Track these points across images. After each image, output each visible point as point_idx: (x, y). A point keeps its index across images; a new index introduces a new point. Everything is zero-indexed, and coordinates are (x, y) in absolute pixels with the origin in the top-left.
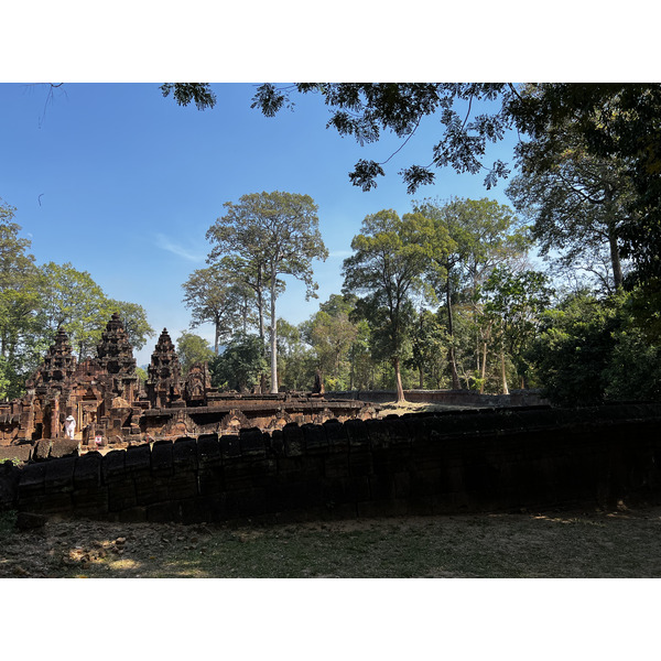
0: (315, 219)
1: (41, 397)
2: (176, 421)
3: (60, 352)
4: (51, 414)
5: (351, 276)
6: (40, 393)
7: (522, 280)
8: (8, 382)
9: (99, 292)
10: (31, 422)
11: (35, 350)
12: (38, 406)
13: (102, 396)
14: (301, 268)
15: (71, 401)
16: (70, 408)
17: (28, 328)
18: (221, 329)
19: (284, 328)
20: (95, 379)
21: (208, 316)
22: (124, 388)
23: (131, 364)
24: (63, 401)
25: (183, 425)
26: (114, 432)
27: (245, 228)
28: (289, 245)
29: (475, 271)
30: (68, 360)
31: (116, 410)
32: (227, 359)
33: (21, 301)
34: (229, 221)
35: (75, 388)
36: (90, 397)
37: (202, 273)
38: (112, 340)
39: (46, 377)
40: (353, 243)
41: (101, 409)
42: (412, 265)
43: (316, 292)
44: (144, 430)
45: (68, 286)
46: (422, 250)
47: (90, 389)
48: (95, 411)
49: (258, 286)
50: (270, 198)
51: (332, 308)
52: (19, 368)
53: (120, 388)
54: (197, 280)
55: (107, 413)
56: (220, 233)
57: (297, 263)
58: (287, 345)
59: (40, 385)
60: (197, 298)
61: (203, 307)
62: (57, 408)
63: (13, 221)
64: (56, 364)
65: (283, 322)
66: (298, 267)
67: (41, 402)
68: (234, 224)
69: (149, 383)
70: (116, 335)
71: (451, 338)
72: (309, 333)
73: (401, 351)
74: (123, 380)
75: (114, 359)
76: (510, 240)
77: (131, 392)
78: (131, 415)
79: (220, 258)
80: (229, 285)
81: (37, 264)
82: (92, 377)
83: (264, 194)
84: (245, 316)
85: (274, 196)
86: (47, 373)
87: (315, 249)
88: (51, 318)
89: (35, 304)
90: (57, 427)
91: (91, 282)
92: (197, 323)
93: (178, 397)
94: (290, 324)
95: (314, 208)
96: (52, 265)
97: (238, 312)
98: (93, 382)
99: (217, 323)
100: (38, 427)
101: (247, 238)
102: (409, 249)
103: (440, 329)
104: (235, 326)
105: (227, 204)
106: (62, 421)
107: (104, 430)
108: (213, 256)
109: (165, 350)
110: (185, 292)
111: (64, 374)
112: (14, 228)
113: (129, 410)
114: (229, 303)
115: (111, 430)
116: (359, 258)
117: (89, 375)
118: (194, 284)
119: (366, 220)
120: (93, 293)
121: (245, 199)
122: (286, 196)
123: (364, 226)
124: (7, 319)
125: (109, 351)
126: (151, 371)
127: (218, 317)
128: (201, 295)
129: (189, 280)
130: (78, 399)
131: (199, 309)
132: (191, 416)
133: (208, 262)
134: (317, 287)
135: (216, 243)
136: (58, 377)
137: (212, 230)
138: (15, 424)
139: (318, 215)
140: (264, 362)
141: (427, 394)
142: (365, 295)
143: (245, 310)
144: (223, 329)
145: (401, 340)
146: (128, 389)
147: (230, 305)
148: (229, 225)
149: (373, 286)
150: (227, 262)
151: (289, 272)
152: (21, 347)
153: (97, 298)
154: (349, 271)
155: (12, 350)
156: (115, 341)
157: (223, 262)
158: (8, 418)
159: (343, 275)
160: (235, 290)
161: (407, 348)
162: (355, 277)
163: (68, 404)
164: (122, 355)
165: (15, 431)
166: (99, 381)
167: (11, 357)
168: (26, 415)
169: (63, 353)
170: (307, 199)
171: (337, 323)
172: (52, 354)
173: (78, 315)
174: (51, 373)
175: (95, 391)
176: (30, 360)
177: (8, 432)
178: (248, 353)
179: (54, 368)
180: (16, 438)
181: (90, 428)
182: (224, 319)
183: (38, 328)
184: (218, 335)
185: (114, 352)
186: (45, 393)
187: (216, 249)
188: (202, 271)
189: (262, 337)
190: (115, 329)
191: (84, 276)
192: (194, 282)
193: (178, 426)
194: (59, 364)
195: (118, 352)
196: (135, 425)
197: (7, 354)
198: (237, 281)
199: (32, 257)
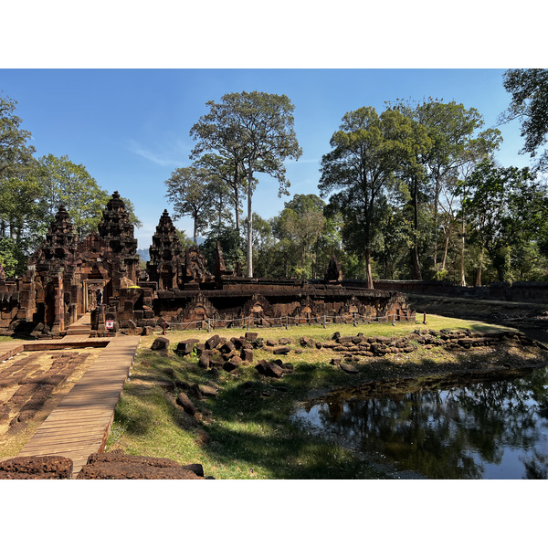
0: (291, 119)
1: (42, 273)
2: (195, 306)
3: (62, 230)
4: (55, 293)
5: (328, 172)
6: (41, 269)
7: (503, 177)
8: (17, 262)
9: (93, 184)
10: (32, 301)
11: (40, 234)
12: (40, 284)
13: (109, 275)
14: (275, 167)
15: (76, 279)
16: (75, 287)
18: (199, 223)
19: (258, 223)
20: (101, 257)
21: (188, 210)
22: (126, 268)
23: (133, 244)
24: (67, 278)
25: (202, 310)
26: (125, 316)
27: (227, 126)
28: (264, 144)
29: (438, 173)
30: (70, 238)
31: (125, 290)
32: (208, 247)
33: (24, 189)
34: (212, 118)
35: (79, 265)
36: (96, 275)
38: (114, 219)
39: (48, 255)
40: (332, 140)
41: (109, 289)
42: (388, 162)
43: (288, 189)
44: (157, 314)
45: (65, 177)
46: (402, 146)
47: (95, 267)
49: (234, 183)
50: (249, 97)
51: (296, 206)
52: (26, 250)
53: (122, 268)
54: (178, 178)
55: (116, 294)
56: (203, 131)
57: (271, 162)
58: (259, 237)
59: (42, 262)
60: (178, 194)
61: (183, 202)
62: (61, 287)
63: (14, 114)
64: (58, 242)
65: (257, 216)
66: (272, 166)
67: (42, 279)
68: (216, 123)
69: (152, 264)
70: (116, 217)
71: (417, 233)
72: (278, 228)
73: (374, 244)
74: (126, 260)
75: (116, 239)
76: (473, 143)
77: (134, 272)
78: (142, 296)
79: (202, 154)
80: (205, 183)
81: (36, 156)
82: (98, 253)
83: (244, 93)
84: (220, 211)
85: (253, 95)
86: (49, 250)
87: (289, 147)
88: (51, 206)
89: (37, 192)
90: (61, 308)
91: (85, 176)
92: (178, 216)
93: (191, 278)
95: (291, 108)
96: (51, 157)
97: (213, 208)
98: (99, 260)
99: (195, 216)
100: (39, 306)
101: (227, 136)
102: (390, 145)
103: (407, 224)
104: (211, 221)
105: (210, 103)
106: (66, 302)
107: (115, 313)
108: (195, 152)
109: (166, 232)
110: (167, 188)
111: (67, 252)
112: (15, 121)
113: (139, 291)
114: (205, 199)
115: (121, 313)
116: (337, 154)
117: (95, 251)
118: (176, 182)
119: (345, 117)
120: (88, 184)
121: (225, 98)
122: (266, 96)
123: (343, 123)
124: (13, 206)
125: (111, 231)
126: (151, 251)
127: (197, 212)
128: (181, 191)
129: (171, 177)
130: (83, 277)
131: (179, 204)
132: (210, 299)
133: (191, 158)
134: (289, 185)
135: (199, 140)
136: (60, 254)
137: (195, 127)
138: (14, 303)
139: (294, 114)
140: (240, 252)
141: (397, 284)
142: (340, 191)
143: (220, 206)
144: (200, 222)
145: (374, 234)
146: (130, 270)
147: (207, 201)
148: (212, 123)
149: (349, 183)
150: (207, 160)
151: (262, 170)
152: (26, 231)
153: (92, 189)
154: (327, 166)
155: (19, 234)
156: (116, 220)
157: (204, 159)
158: (6, 296)
159: (321, 170)
160: (211, 187)
161: (380, 241)
162: (332, 175)
163: (73, 282)
164: (124, 235)
165: (15, 310)
166: (105, 258)
167: (18, 240)
168: (26, 293)
169: (65, 231)
170: (283, 100)
171: (304, 218)
172: (54, 232)
173: (76, 204)
174: (53, 249)
175: (101, 269)
176: (34, 243)
177: (6, 312)
178: (228, 241)
179: (55, 246)
180: (15, 318)
181: (100, 311)
182: (202, 214)
183: (40, 214)
184: (196, 227)
185: (116, 231)
186: (47, 269)
187: (199, 145)
188: (183, 170)
189: (238, 229)
190: (116, 208)
191: (79, 168)
192: (175, 179)
193: (197, 310)
194: (61, 242)
195: (120, 231)
196: (148, 308)
197: (15, 236)
198: (213, 179)
199: (33, 148)
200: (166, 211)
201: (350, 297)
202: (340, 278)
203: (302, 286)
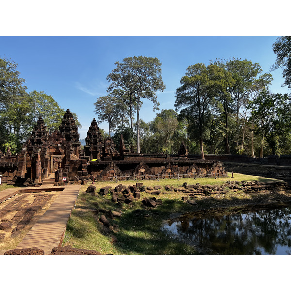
0: (160, 70)
1: (30, 152)
2: (109, 169)
3: (40, 129)
4: (36, 162)
5: (179, 98)
6: (29, 150)
7: (273, 99)
8: (17, 146)
9: (56, 105)
10: (24, 167)
11: (29, 132)
12: (29, 157)
13: (65, 153)
15: (47, 155)
16: (47, 159)
17: (25, 121)
18: (112, 125)
19: (142, 125)
20: (60, 143)
21: (106, 118)
22: (73, 149)
23: (77, 136)
24: (43, 154)
25: (113, 171)
26: (73, 174)
27: (126, 74)
28: (146, 83)
29: (238, 97)
30: (44, 134)
31: (73, 161)
32: (116, 138)
33: (21, 108)
34: (118, 71)
35: (49, 148)
36: (57, 153)
37: (103, 98)
39: (33, 142)
40: (181, 81)
41: (64, 160)
42: (211, 92)
43: (158, 107)
44: (90, 173)
45: (42, 103)
46: (219, 83)
47: (57, 149)
48: (60, 161)
49: (130, 104)
50: (138, 59)
51: (163, 116)
52: (21, 140)
53: (71, 149)
54: (101, 102)
55: (68, 163)
56: (114, 77)
57: (149, 93)
58: (143, 132)
59: (30, 146)
60: (100, 110)
61: (103, 114)
62: (40, 159)
63: (16, 70)
64: (38, 135)
65: (142, 121)
66: (150, 95)
67: (30, 155)
68: (120, 73)
69: (87, 147)
70: (68, 122)
71: (228, 129)
72: (153, 127)
73: (204, 135)
74: (73, 145)
75: (68, 134)
76: (257, 81)
77: (77, 151)
78: (82, 164)
79: (113, 89)
80: (115, 104)
81: (27, 91)
82: (59, 141)
83: (135, 57)
84: (122, 119)
85: (140, 58)
86: (33, 140)
87: (158, 85)
88: (35, 117)
89: (28, 110)
90: (40, 170)
91: (52, 101)
92: (101, 122)
93: (107, 154)
94: (145, 122)
95: (160, 65)
96: (35, 92)
97: (119, 117)
98: (59, 145)
99: (109, 121)
100: (28, 169)
101: (126, 80)
102: (212, 83)
103: (222, 124)
104: (118, 124)
105: (117, 63)
106: (42, 167)
107: (67, 173)
108: (110, 89)
109: (94, 130)
110: (95, 107)
111: (43, 141)
112: (17, 73)
113: (80, 161)
114: (115, 112)
115: (71, 173)
116: (184, 88)
117: (57, 140)
118: (99, 104)
119: (188, 69)
120: (54, 105)
121: (125, 60)
122: (146, 59)
123: (187, 72)
124: (15, 117)
125: (66, 130)
126: (87, 140)
127: (110, 119)
128: (102, 108)
129: (97, 101)
130: (51, 154)
131: (101, 115)
132: (118, 165)
133: (107, 91)
134: (159, 105)
135: (111, 82)
136: (39, 142)
137: (109, 75)
138: (15, 168)
139: (161, 68)
140: (133, 140)
141: (217, 156)
142: (186, 107)
143: (123, 116)
145: (204, 130)
146: (75, 150)
147: (116, 113)
148: (118, 73)
149: (191, 103)
150: (115, 92)
151: (145, 97)
152: (22, 130)
153: (56, 108)
154: (179, 94)
155: (18, 131)
156: (68, 124)
157: (114, 92)
158: (11, 164)
159: (176, 97)
160: (118, 106)
161: (207, 133)
162: (181, 99)
163: (46, 157)
164: (72, 131)
165: (15, 172)
166: (62, 144)
167: (18, 134)
168: (21, 162)
169: (42, 130)
170: (155, 60)
171: (167, 122)
172: (36, 130)
173: (48, 116)
174: (35, 140)
175: (60, 149)
176: (26, 136)
177: (11, 172)
178: (127, 134)
179: (37, 138)
180: (16, 176)
181: (60, 172)
182: (113, 120)
183: (29, 121)
184: (110, 127)
185: (68, 130)
186: (32, 150)
187: (111, 85)
188: (103, 97)
189: (132, 128)
190: (68, 118)
191: (49, 97)
192: (99, 102)
193: (111, 171)
194: (40, 136)
195: (70, 130)
196: (85, 170)
197: (16, 133)
198: (119, 102)
199: (26, 87)
200: (94, 119)
201: (192, 164)
202: (187, 154)
203: (166, 158)
